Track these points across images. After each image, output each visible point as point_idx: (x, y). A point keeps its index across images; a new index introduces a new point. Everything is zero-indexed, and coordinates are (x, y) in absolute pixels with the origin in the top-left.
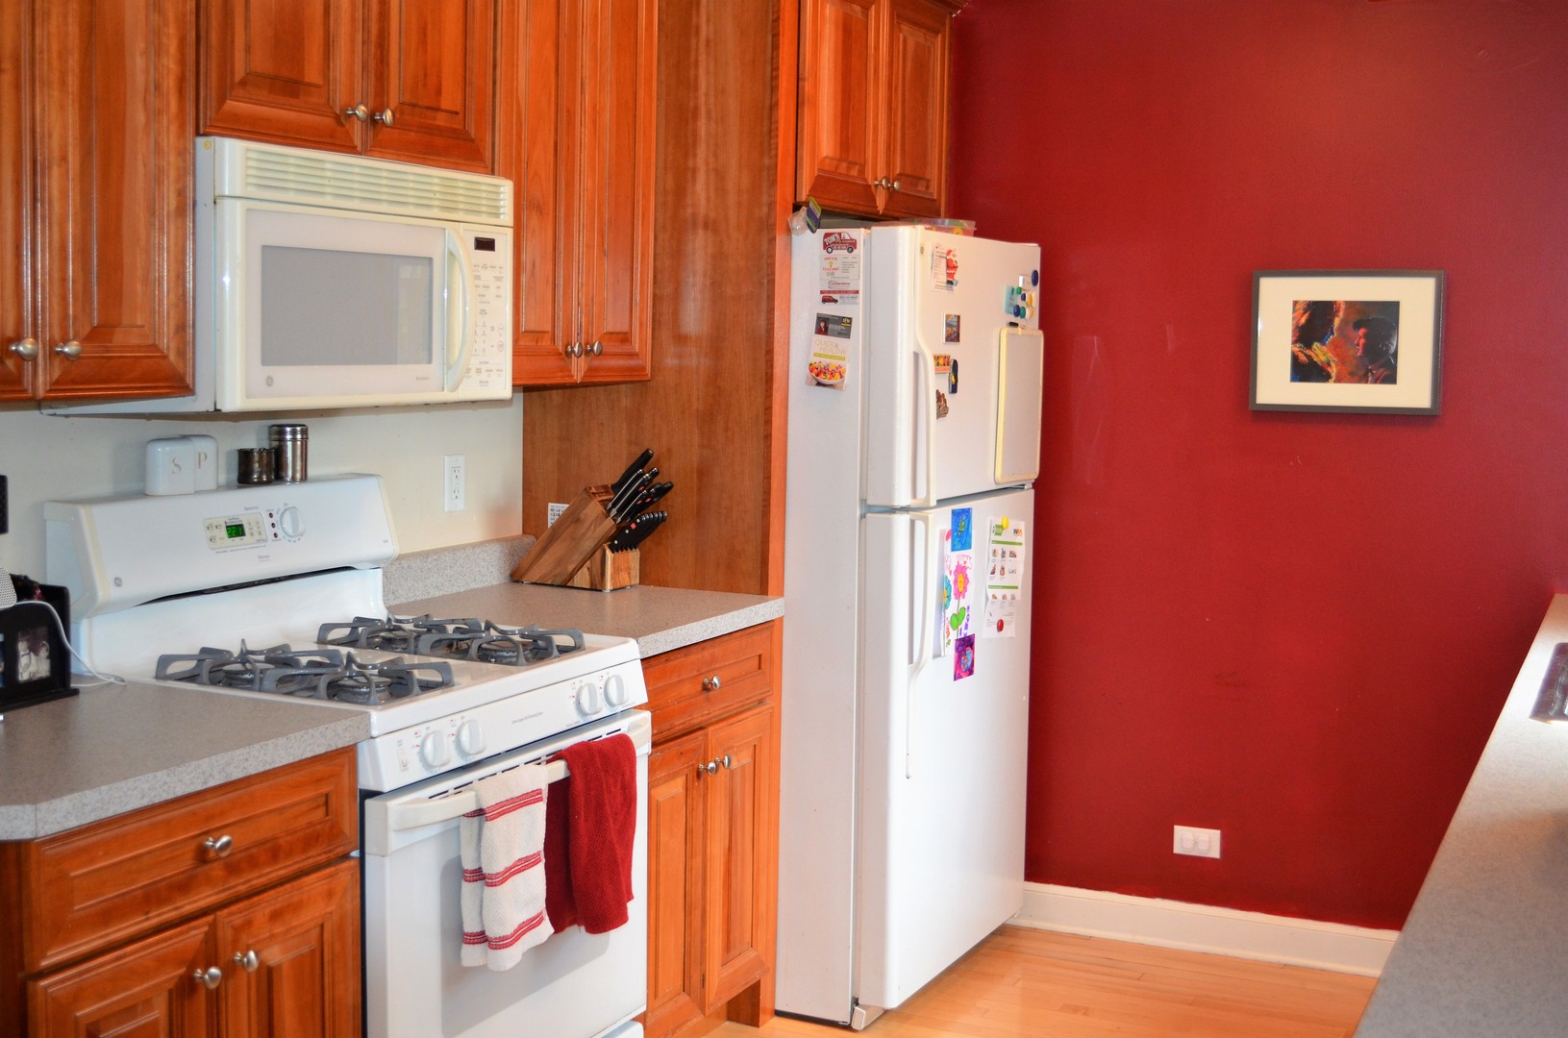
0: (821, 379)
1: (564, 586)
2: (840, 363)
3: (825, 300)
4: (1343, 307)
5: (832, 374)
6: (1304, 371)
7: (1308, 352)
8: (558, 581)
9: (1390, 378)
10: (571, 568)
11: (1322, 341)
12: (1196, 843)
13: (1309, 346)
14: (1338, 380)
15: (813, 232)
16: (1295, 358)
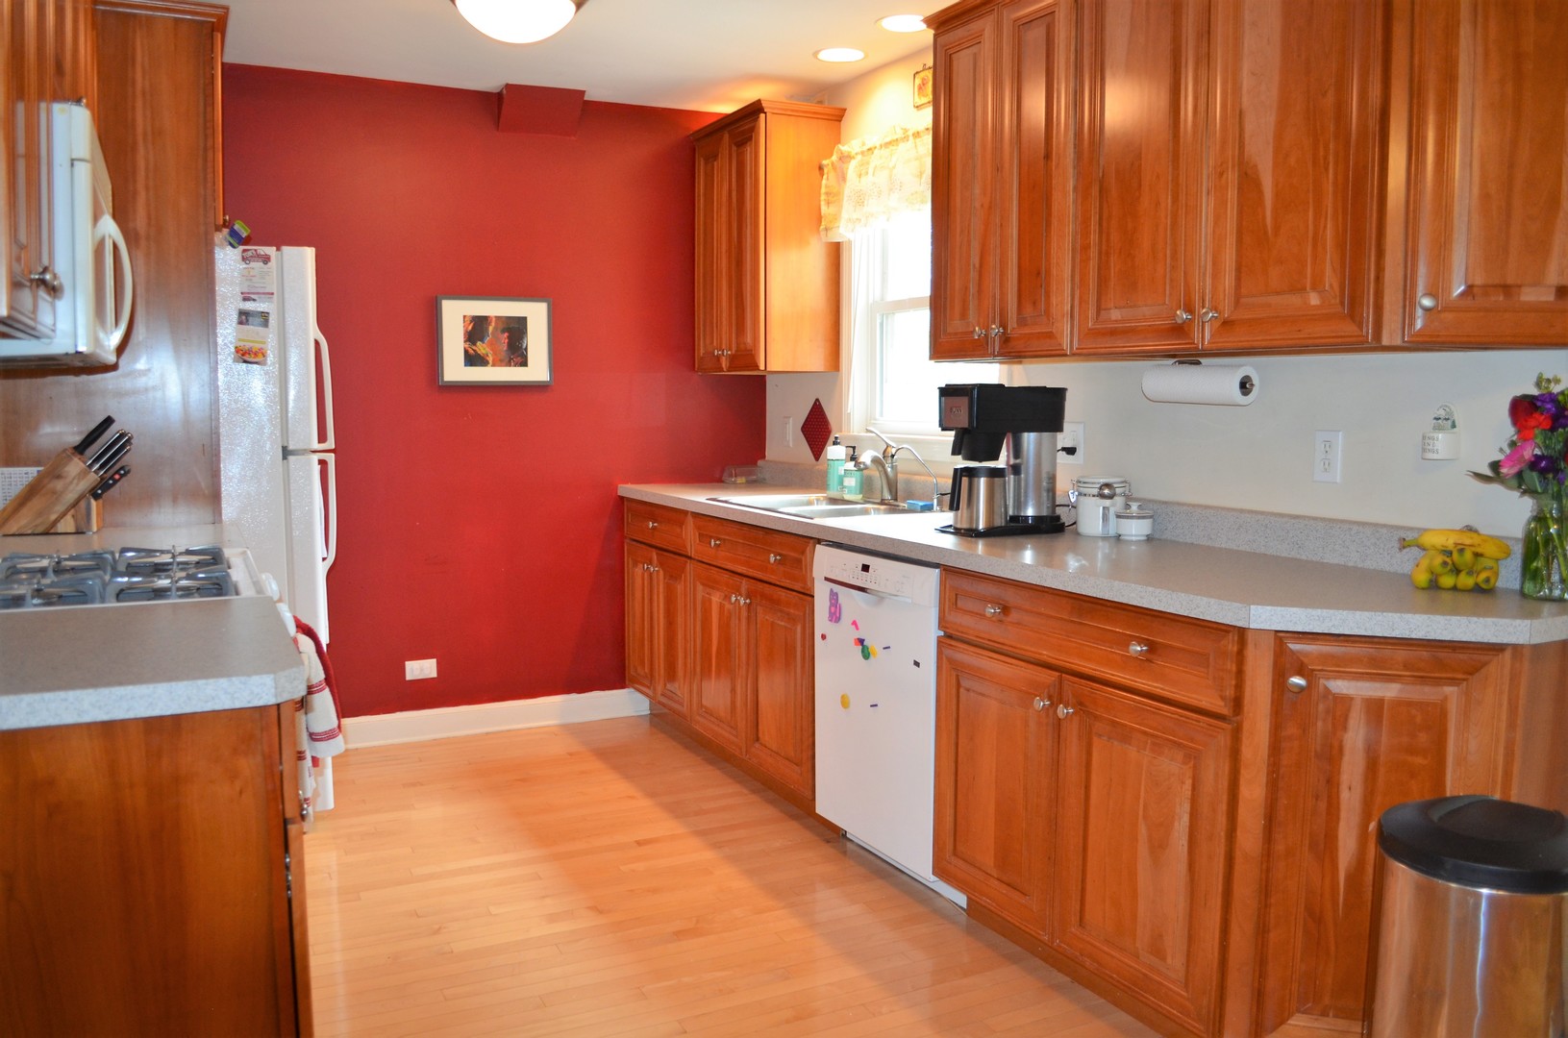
0: (246, 358)
1: (46, 533)
2: (261, 346)
3: (245, 299)
4: (494, 319)
5: (256, 354)
6: (472, 359)
7: (474, 348)
8: (40, 530)
9: (524, 364)
10: (53, 517)
11: (482, 340)
12: (422, 670)
13: (474, 344)
14: (493, 365)
15: (234, 247)
16: (466, 351)
